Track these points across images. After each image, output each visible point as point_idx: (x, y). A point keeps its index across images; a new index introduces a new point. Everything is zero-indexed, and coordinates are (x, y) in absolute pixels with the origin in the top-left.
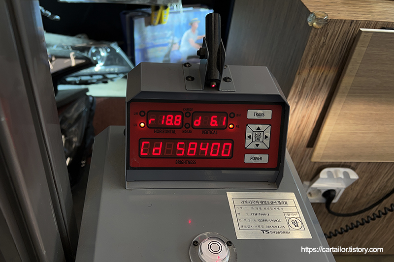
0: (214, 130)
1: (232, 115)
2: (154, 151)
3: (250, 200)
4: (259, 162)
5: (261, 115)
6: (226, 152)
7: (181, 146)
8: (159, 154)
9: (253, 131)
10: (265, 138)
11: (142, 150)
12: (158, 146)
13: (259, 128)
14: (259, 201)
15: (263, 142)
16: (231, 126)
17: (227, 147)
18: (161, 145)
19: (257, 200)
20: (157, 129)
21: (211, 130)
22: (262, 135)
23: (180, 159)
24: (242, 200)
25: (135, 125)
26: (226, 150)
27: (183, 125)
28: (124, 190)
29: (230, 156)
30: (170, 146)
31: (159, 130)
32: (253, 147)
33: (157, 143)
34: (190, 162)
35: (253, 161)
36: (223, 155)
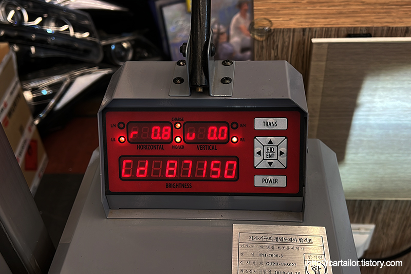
0: (212, 145)
1: (235, 126)
2: (138, 171)
3: (261, 235)
4: (275, 185)
5: (273, 124)
6: (230, 173)
7: (172, 165)
8: (144, 176)
9: (264, 146)
10: (281, 155)
11: (123, 171)
12: (143, 165)
13: (270, 142)
14: (274, 236)
15: (277, 159)
16: (235, 139)
17: (231, 166)
18: (147, 164)
19: (271, 236)
20: (140, 145)
21: (209, 145)
22: (275, 151)
23: (170, 182)
24: (251, 235)
25: (113, 140)
26: (229, 170)
27: (173, 139)
28: (105, 220)
29: (236, 177)
30: (157, 165)
31: (143, 145)
32: (264, 165)
33: (141, 161)
34: (184, 186)
35: (266, 185)
36: (227, 177)
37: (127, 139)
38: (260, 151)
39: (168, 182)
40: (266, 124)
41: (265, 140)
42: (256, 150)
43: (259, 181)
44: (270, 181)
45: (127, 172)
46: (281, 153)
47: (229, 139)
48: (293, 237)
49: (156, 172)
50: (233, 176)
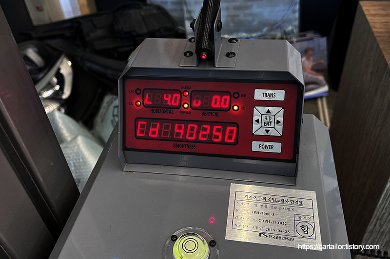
1: (236, 96)
2: (150, 131)
4: (271, 151)
5: (272, 95)
6: (230, 138)
8: (155, 136)
9: (262, 115)
10: (277, 123)
13: (268, 112)
14: (267, 197)
15: (274, 127)
16: (236, 108)
17: (231, 131)
18: (158, 126)
19: (265, 196)
21: (213, 112)
22: (272, 120)
23: (178, 143)
24: (247, 194)
25: (131, 104)
26: (229, 134)
27: (181, 105)
29: (235, 141)
30: (167, 127)
31: (156, 109)
32: (262, 132)
33: (154, 123)
34: (189, 147)
35: (261, 150)
36: (226, 140)
37: (143, 103)
38: (259, 119)
40: (265, 95)
41: (263, 110)
42: (255, 118)
43: (256, 146)
44: (266, 147)
47: (231, 107)
48: (285, 199)
50: (233, 141)
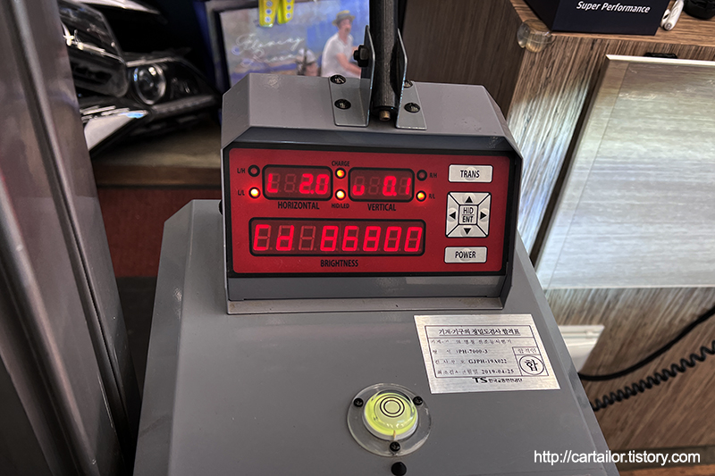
1: (422, 176)
2: (278, 242)
3: (454, 328)
4: (471, 260)
5: (474, 175)
6: (412, 245)
7: (330, 233)
8: (289, 249)
9: (460, 205)
10: (481, 218)
12: (286, 232)
13: (469, 200)
14: (471, 329)
15: (476, 224)
16: (421, 196)
17: (414, 235)
18: (292, 231)
19: (466, 328)
20: (283, 201)
21: (385, 203)
22: (475, 213)
23: (328, 258)
24: (441, 328)
25: (241, 193)
26: (410, 239)
27: (333, 194)
28: (225, 316)
29: (420, 250)
30: (308, 233)
31: (287, 201)
32: (459, 233)
33: (284, 227)
34: (347, 264)
35: (459, 260)
36: (407, 250)
37: (263, 192)
38: (455, 213)
39: (324, 258)
40: (465, 173)
41: (460, 197)
42: (450, 211)
43: (451, 255)
44: (466, 255)
45: (263, 243)
46: (483, 215)
47: (414, 195)
48: (495, 328)
49: (307, 244)
50: (417, 250)
